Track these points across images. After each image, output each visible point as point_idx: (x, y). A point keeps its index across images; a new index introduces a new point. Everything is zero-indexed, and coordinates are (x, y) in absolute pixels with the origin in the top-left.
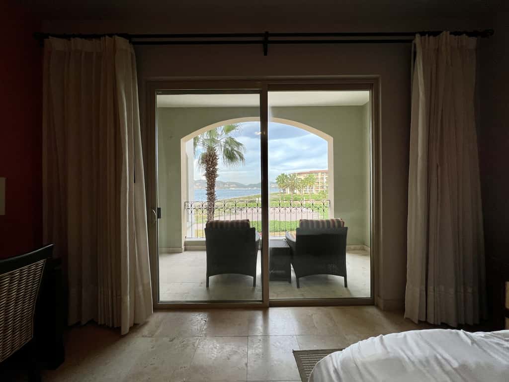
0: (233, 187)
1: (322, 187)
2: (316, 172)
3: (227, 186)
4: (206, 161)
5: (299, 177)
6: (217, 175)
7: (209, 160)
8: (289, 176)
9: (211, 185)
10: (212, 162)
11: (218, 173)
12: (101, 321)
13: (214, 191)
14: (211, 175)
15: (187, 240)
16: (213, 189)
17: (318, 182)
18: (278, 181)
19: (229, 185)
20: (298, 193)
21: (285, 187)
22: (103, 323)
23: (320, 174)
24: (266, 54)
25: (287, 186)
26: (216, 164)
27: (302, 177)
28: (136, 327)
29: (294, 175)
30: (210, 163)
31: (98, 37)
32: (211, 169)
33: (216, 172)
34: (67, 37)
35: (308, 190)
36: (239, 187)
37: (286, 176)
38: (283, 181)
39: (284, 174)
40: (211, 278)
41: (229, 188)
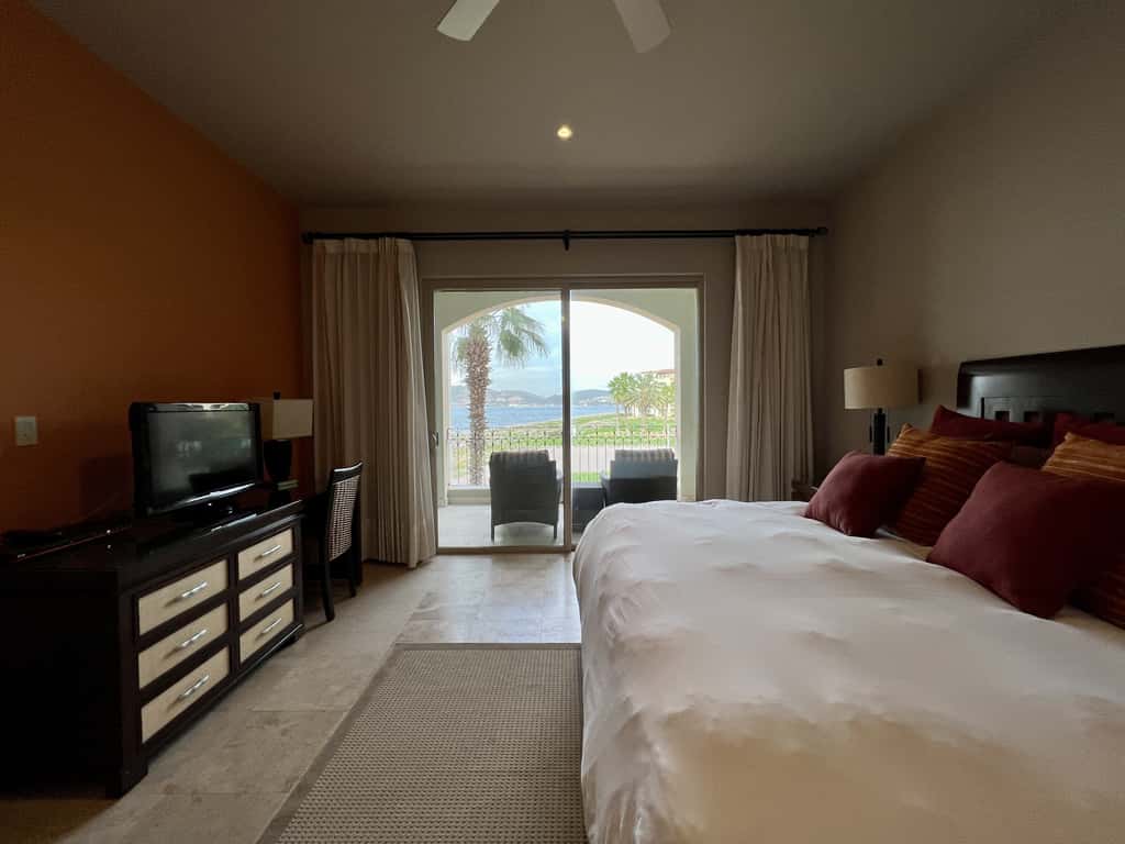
0: (517, 402)
3: (504, 400)
4: (468, 354)
5: (660, 381)
6: (488, 380)
7: (474, 353)
8: (636, 379)
9: (478, 400)
10: (479, 356)
11: (490, 376)
12: (382, 557)
13: (483, 412)
14: (478, 381)
15: (451, 488)
16: (483, 407)
18: (614, 389)
19: (506, 398)
20: (657, 415)
22: (384, 559)
24: (567, 248)
25: (632, 400)
26: (486, 360)
27: (668, 381)
28: (420, 564)
29: (649, 375)
30: (476, 358)
31: (375, 236)
32: (478, 369)
33: (487, 375)
34: (341, 237)
36: (528, 403)
37: (631, 378)
38: (625, 390)
39: (626, 374)
40: (496, 528)
41: (507, 403)
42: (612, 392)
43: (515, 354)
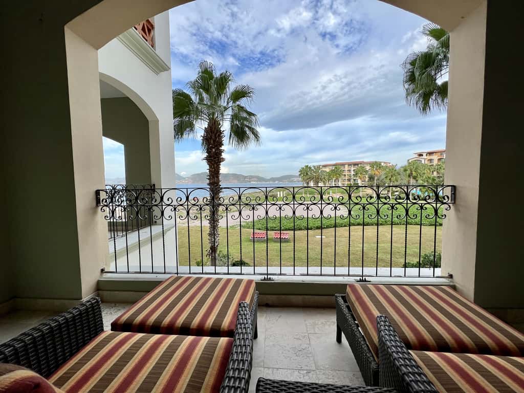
1: (349, 180)
2: (343, 165)
5: (324, 170)
6: (223, 158)
8: (313, 168)
10: (214, 141)
11: (224, 155)
14: (214, 158)
17: (345, 175)
18: (302, 173)
19: (250, 179)
21: (309, 179)
23: (346, 166)
25: (311, 179)
26: (221, 144)
27: (327, 170)
29: (319, 167)
30: (212, 142)
32: (214, 150)
33: (221, 155)
35: (333, 183)
36: (260, 181)
37: (310, 168)
38: (307, 174)
39: (308, 166)
42: (300, 175)
43: (242, 141)
